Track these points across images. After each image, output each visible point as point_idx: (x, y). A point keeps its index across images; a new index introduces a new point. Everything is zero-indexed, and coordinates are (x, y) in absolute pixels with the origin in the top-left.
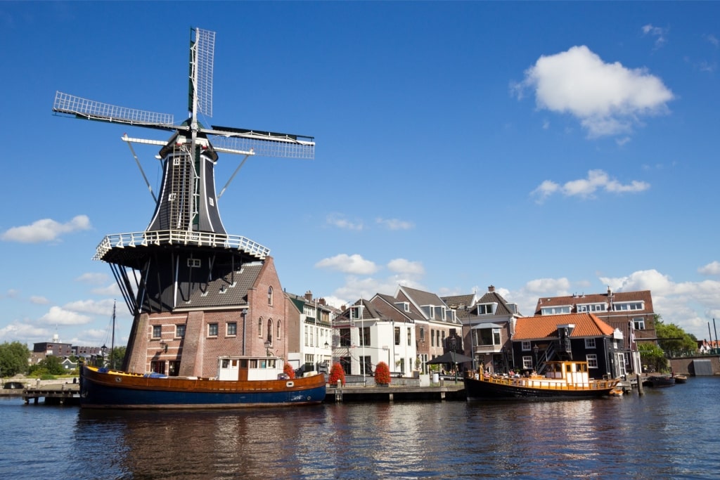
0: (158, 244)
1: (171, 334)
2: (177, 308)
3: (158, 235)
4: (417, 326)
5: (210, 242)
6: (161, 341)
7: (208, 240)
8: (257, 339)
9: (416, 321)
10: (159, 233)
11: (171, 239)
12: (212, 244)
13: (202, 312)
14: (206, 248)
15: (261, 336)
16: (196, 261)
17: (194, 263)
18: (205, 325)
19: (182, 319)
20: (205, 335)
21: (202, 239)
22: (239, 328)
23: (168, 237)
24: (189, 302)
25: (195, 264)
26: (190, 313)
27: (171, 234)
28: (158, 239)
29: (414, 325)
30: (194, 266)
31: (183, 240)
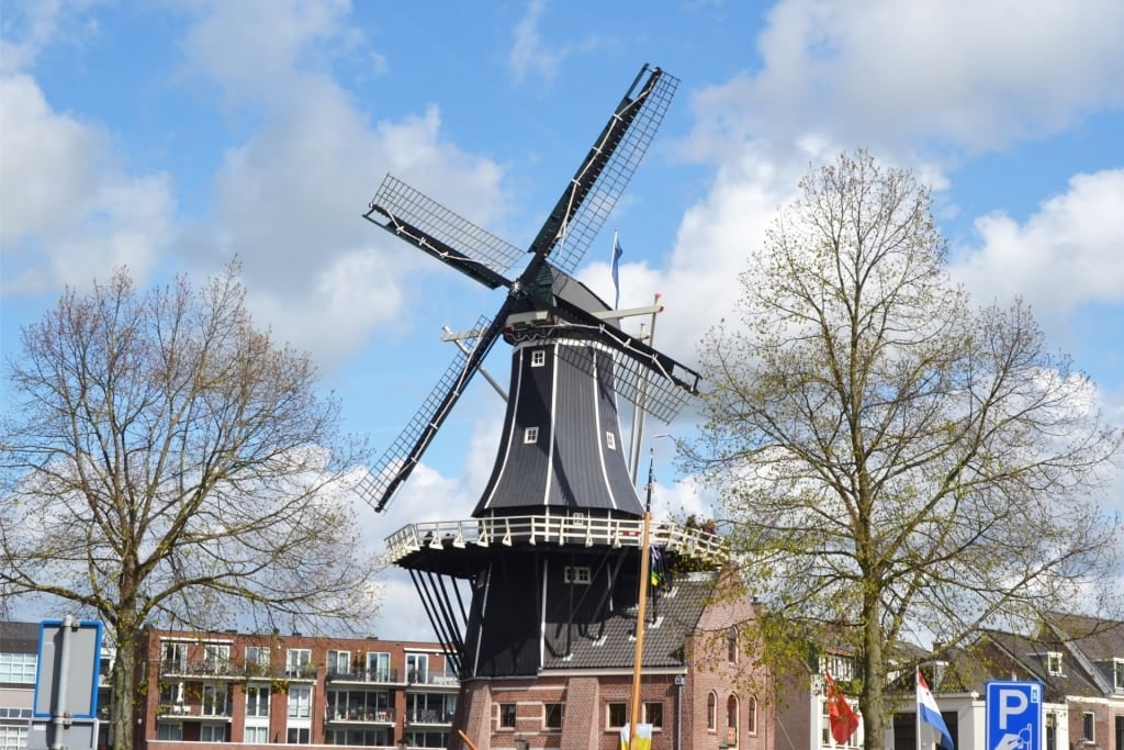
0: (508, 543)
1: (535, 722)
2: (545, 668)
3: (508, 526)
4: (1074, 711)
5: (609, 537)
6: (517, 734)
7: (605, 532)
8: (704, 736)
9: (1069, 698)
10: (511, 521)
11: (534, 533)
12: (613, 541)
13: (596, 681)
14: (601, 547)
15: (714, 730)
16: (581, 572)
17: (577, 575)
18: (602, 707)
19: (556, 691)
20: (602, 725)
21: (593, 532)
22: (668, 714)
23: (529, 529)
24: (569, 659)
25: (580, 579)
26: (571, 681)
27: (534, 525)
28: (508, 534)
29: (1066, 706)
30: (577, 581)
31: (556, 534)
